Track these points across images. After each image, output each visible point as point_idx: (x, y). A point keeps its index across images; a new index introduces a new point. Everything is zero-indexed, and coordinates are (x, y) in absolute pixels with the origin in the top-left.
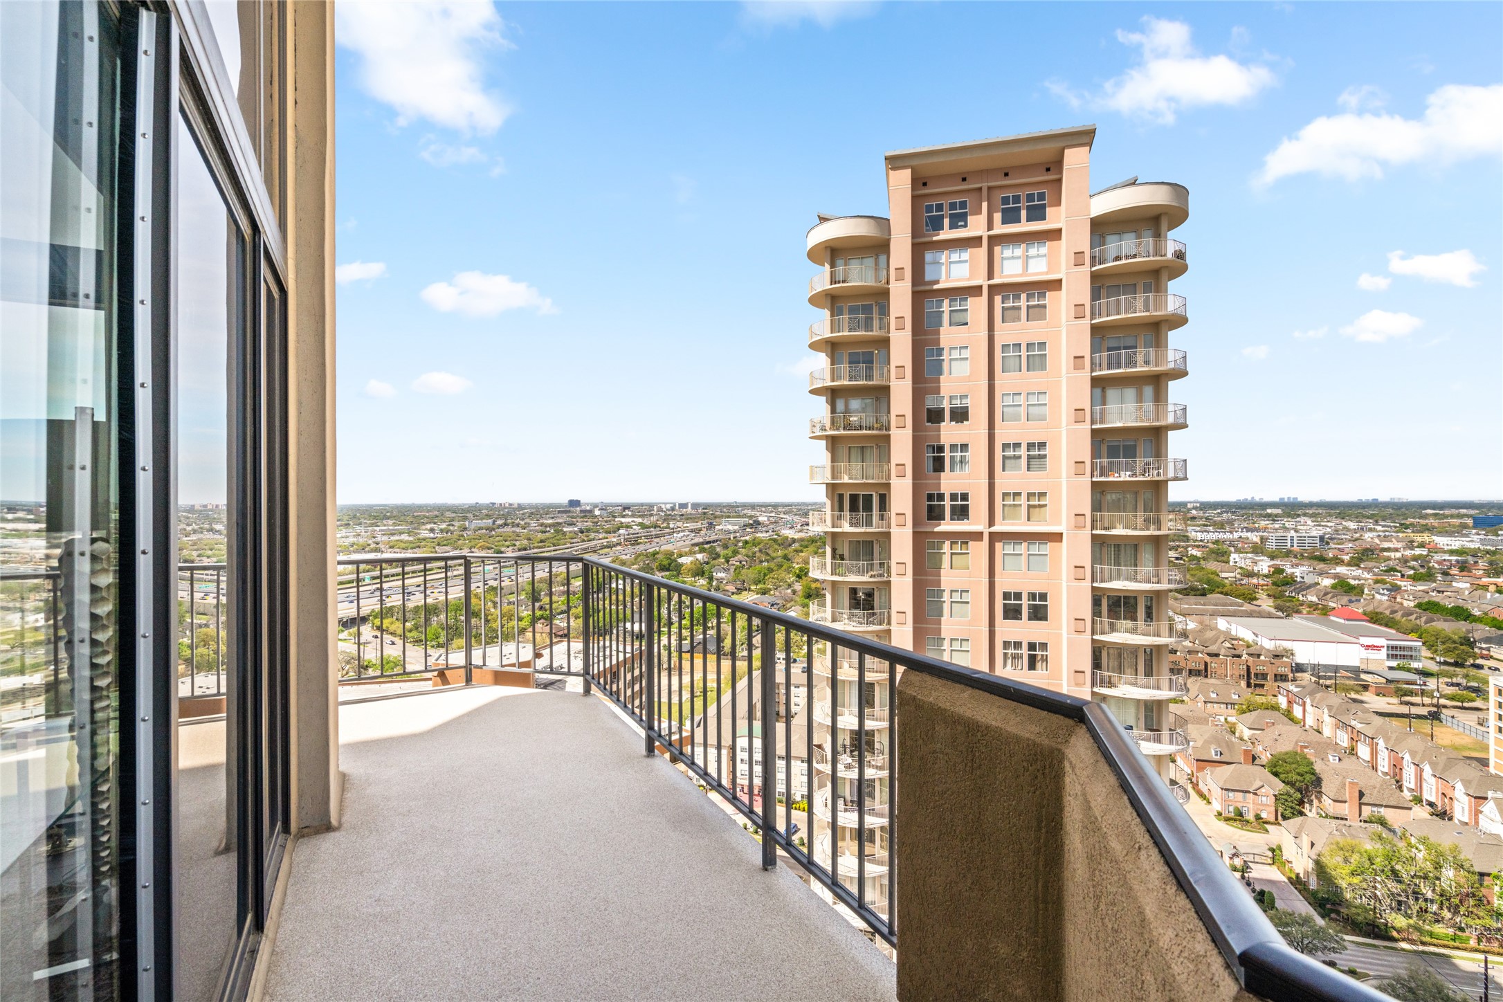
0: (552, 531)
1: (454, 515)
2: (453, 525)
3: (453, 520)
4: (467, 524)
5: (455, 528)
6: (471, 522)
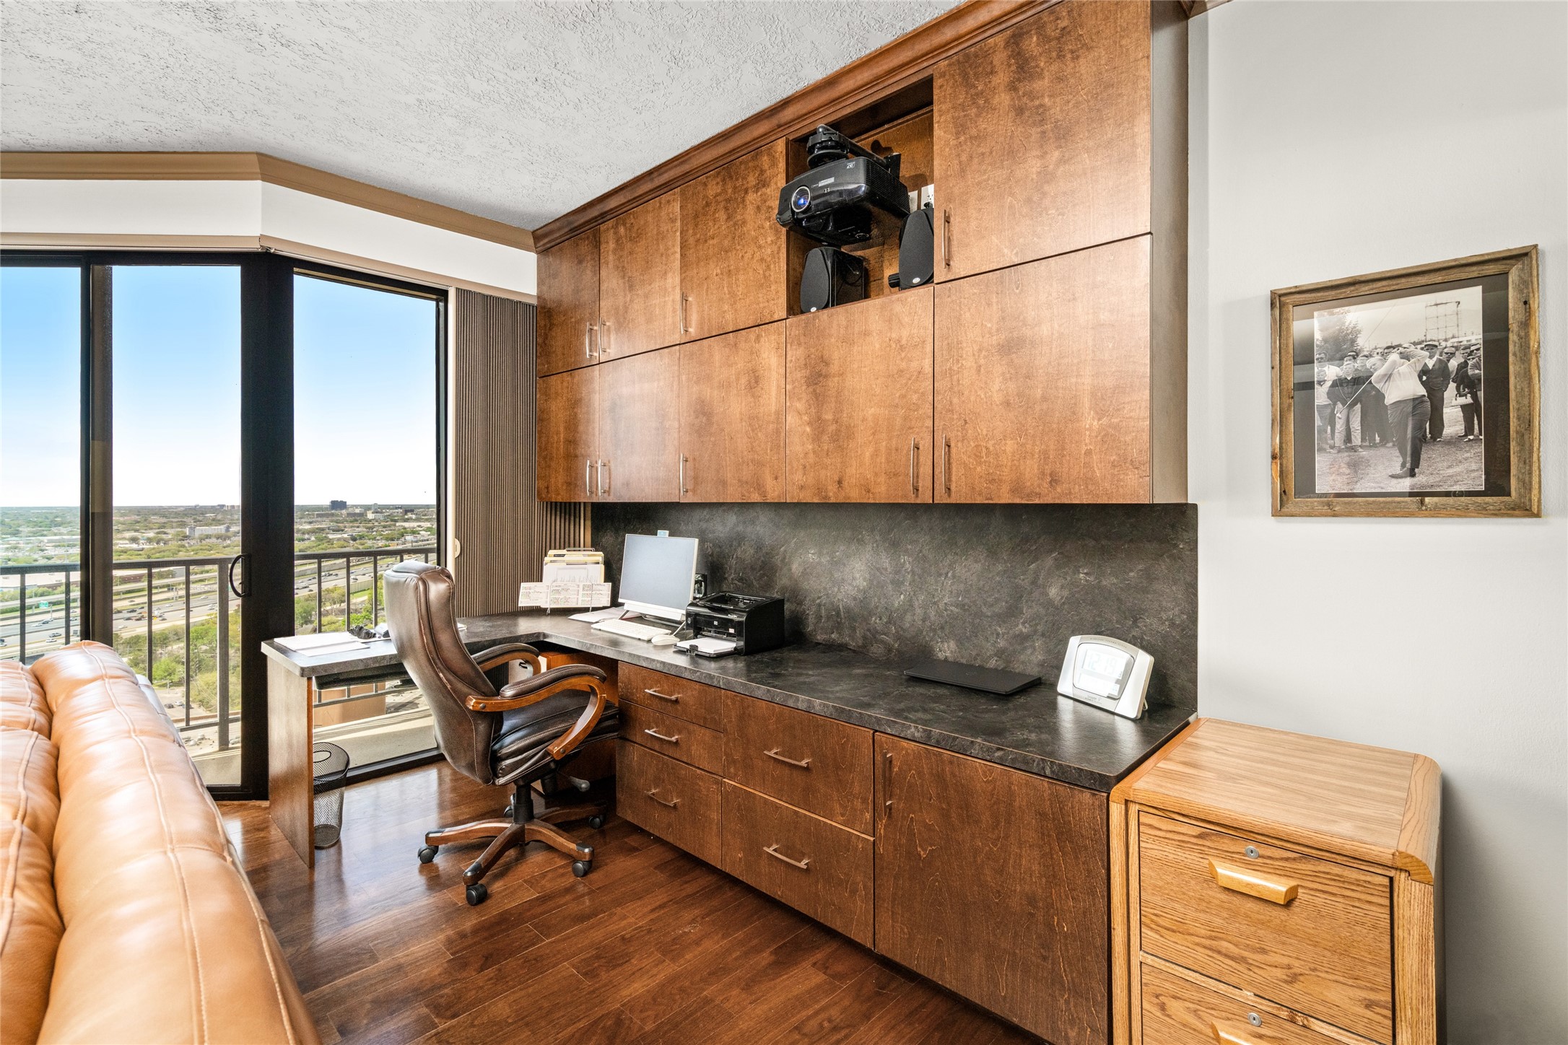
0: (313, 538)
1: (164, 520)
2: (165, 533)
3: (164, 527)
4: (187, 531)
5: (170, 537)
6: (192, 529)
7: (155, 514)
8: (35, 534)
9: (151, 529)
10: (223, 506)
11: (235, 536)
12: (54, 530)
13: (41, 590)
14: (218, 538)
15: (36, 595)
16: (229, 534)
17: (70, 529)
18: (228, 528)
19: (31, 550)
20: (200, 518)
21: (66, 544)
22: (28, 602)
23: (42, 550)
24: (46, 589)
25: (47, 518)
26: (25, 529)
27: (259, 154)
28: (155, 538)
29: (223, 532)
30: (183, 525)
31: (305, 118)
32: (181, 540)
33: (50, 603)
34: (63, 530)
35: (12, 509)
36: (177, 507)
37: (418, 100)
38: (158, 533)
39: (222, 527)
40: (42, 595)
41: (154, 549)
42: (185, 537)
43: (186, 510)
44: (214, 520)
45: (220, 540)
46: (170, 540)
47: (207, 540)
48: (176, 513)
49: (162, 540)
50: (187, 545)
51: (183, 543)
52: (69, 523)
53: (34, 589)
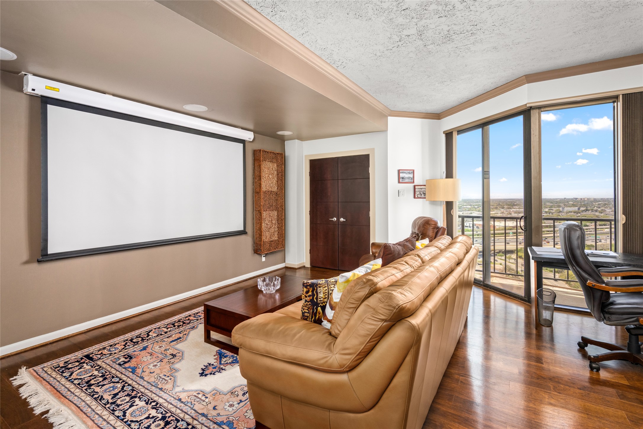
1: (552, 204)
2: (552, 210)
3: (552, 207)
4: (561, 209)
5: (554, 211)
6: (563, 208)
7: (548, 202)
8: (509, 208)
9: (547, 208)
10: (576, 199)
11: (582, 212)
12: (514, 207)
13: (510, 228)
14: (574, 213)
15: (509, 230)
16: (579, 211)
17: (519, 207)
18: (579, 209)
19: (507, 214)
20: (567, 204)
21: (517, 212)
22: (507, 231)
23: (511, 214)
24: (511, 228)
25: (512, 203)
26: (506, 207)
27: (525, 75)
28: (548, 211)
29: (577, 210)
30: (559, 206)
31: (535, 59)
32: (558, 213)
33: (513, 233)
34: (517, 207)
35: (502, 199)
36: (557, 199)
37: (573, 32)
38: (549, 210)
39: (576, 208)
40: (510, 230)
41: (548, 216)
42: (560, 212)
43: (560, 200)
44: (573, 205)
45: (575, 214)
46: (554, 212)
47: (570, 213)
48: (556, 201)
49: (551, 212)
50: (561, 215)
51: (559, 214)
52: (519, 205)
53: (508, 227)
